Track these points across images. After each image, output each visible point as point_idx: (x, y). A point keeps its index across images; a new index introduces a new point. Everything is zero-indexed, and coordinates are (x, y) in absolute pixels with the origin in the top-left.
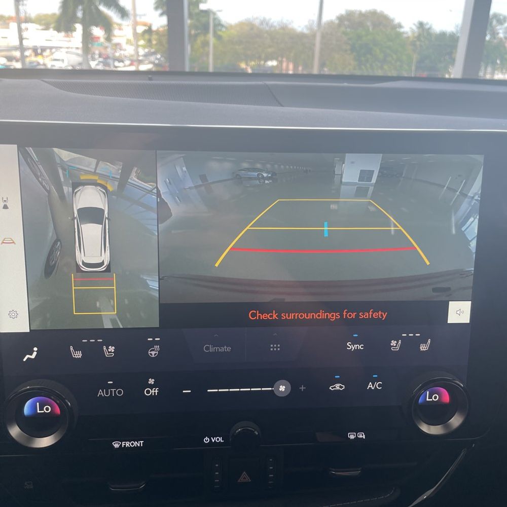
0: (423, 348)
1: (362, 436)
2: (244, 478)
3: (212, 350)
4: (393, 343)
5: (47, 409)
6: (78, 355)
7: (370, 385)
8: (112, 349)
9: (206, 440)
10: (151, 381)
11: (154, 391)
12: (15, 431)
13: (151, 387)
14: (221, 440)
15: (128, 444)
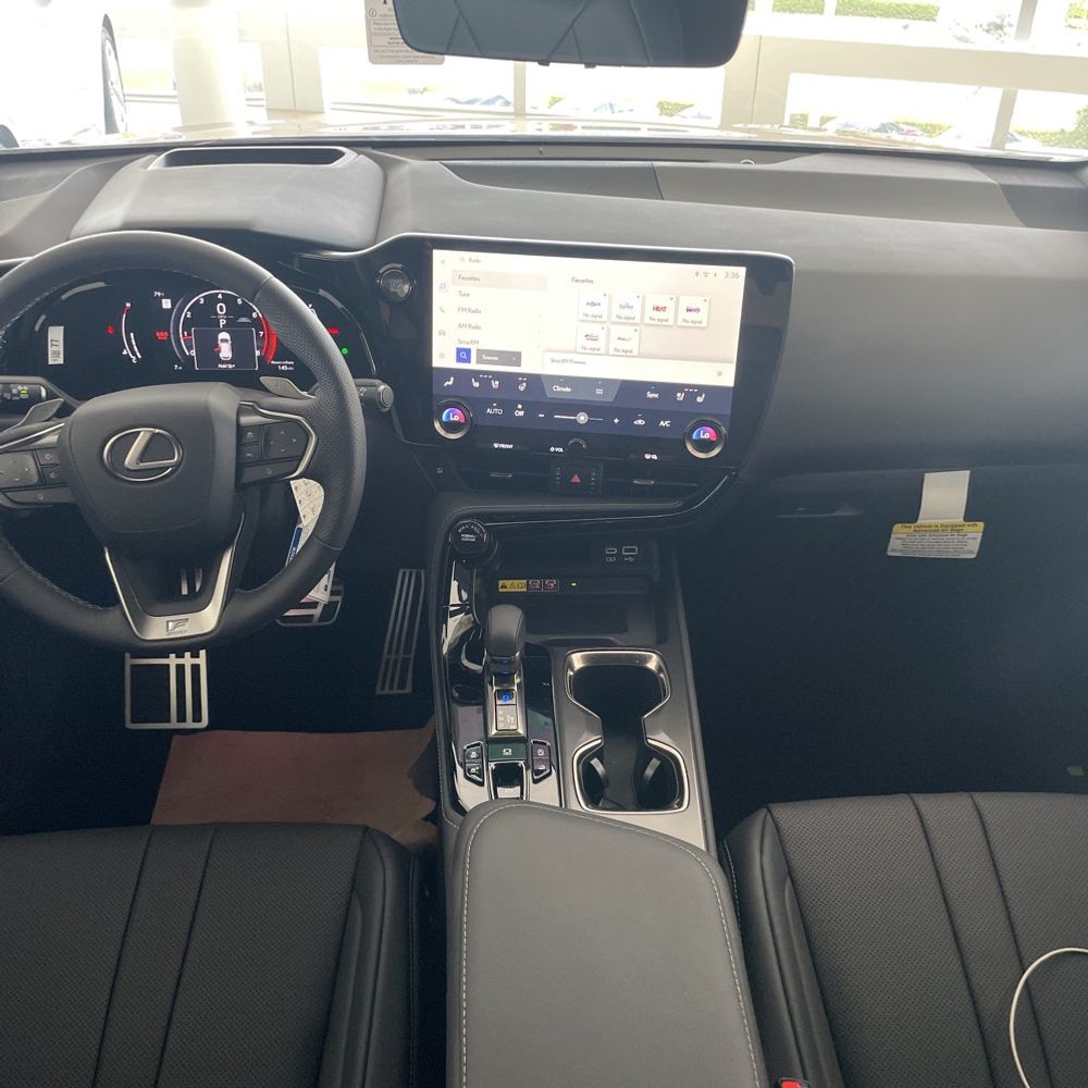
0: (700, 400)
1: (655, 457)
2: (576, 479)
3: (559, 389)
4: (679, 395)
5: (456, 418)
6: (476, 385)
7: (662, 423)
8: (497, 383)
9: (552, 449)
10: (520, 406)
11: (521, 413)
12: (437, 425)
13: (520, 410)
14: (561, 450)
15: (503, 446)
